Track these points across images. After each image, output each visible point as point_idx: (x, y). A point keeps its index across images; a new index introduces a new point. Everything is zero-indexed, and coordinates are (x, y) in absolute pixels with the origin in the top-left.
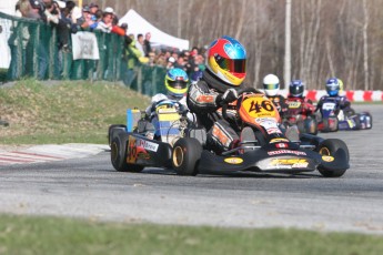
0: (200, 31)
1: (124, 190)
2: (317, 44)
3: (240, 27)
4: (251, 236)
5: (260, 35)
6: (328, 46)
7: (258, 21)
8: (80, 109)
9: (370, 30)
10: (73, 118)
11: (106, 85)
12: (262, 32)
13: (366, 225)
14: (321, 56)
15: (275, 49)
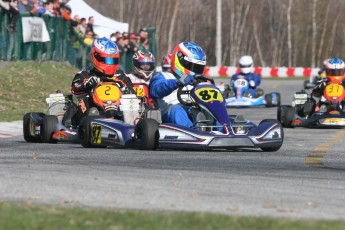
0: (140, 13)
1: (61, 171)
2: (246, 26)
3: (176, 10)
4: (170, 222)
5: (195, 17)
6: (255, 29)
8: (30, 88)
9: (293, 13)
10: (24, 96)
11: (53, 65)
12: (196, 14)
13: (275, 207)
14: (250, 36)
15: (208, 29)
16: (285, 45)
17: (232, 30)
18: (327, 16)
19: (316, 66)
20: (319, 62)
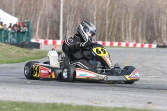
2: (74, 21)
6: (79, 22)
7: (48, 10)
9: (97, 15)
12: (50, 15)
13: (93, 102)
14: (76, 26)
15: (56, 22)
17: (68, 23)
18: (113, 17)
19: (108, 41)
20: (109, 39)
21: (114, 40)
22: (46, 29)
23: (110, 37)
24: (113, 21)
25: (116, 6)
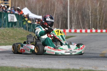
0: (44, 13)
1: (24, 58)
2: (77, 17)
3: (55, 12)
5: (61, 14)
6: (80, 17)
7: (60, 10)
8: (11, 36)
9: (91, 13)
11: (18, 29)
12: (61, 13)
14: (78, 20)
15: (65, 18)
16: (89, 23)
17: (72, 18)
18: (102, 14)
19: (99, 29)
20: (100, 28)
21: (103, 28)
22: (59, 23)
23: (101, 27)
24: (102, 16)
25: (103, 7)
